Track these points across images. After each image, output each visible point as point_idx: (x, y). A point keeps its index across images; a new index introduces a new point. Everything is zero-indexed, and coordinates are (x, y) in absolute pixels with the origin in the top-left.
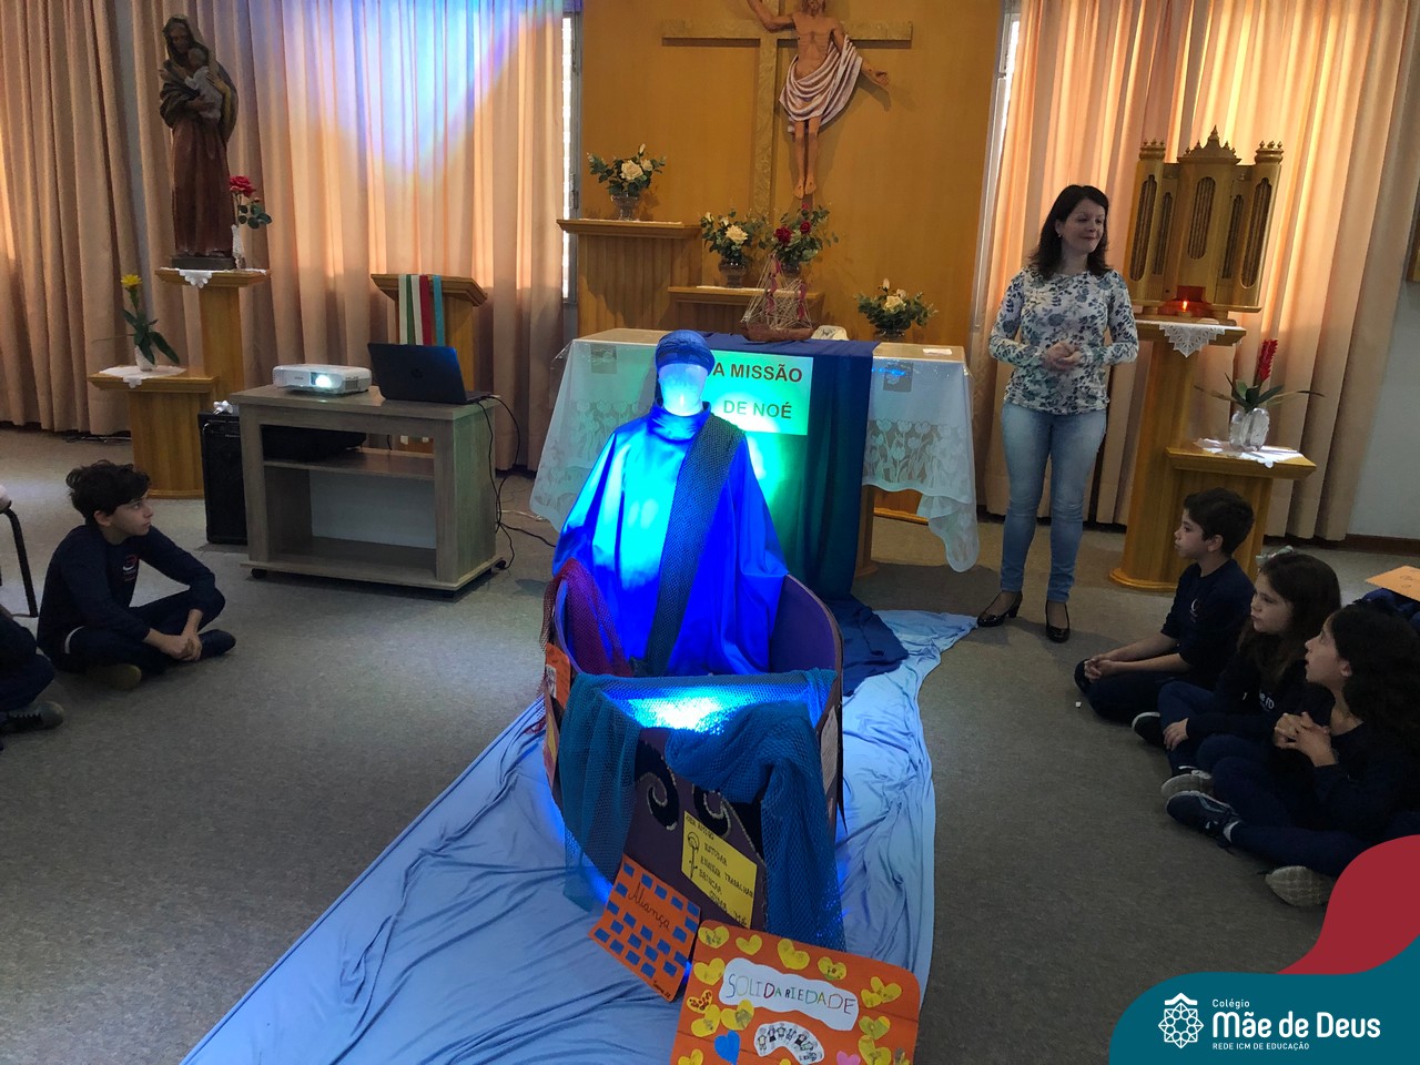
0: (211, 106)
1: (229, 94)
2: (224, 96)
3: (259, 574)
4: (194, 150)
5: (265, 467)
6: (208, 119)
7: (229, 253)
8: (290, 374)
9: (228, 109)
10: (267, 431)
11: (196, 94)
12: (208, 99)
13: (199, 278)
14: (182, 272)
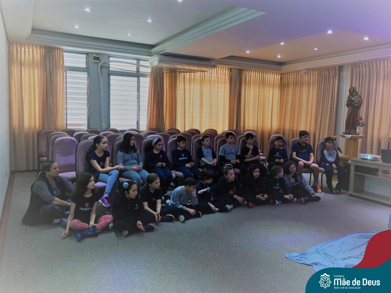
0: (356, 103)
1: (360, 101)
2: (359, 101)
3: (351, 195)
4: (352, 112)
5: (355, 174)
6: (355, 106)
7: (356, 132)
8: (363, 155)
9: (360, 104)
10: (356, 166)
11: (353, 101)
12: (356, 102)
13: (348, 136)
14: (345, 135)
